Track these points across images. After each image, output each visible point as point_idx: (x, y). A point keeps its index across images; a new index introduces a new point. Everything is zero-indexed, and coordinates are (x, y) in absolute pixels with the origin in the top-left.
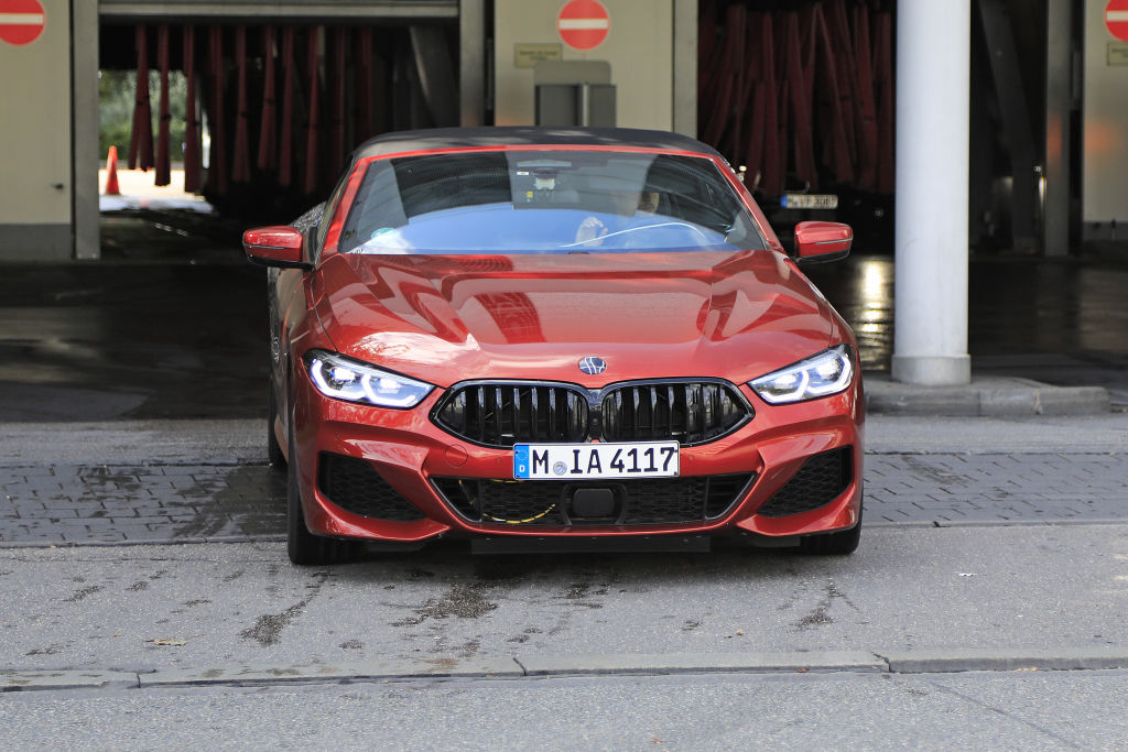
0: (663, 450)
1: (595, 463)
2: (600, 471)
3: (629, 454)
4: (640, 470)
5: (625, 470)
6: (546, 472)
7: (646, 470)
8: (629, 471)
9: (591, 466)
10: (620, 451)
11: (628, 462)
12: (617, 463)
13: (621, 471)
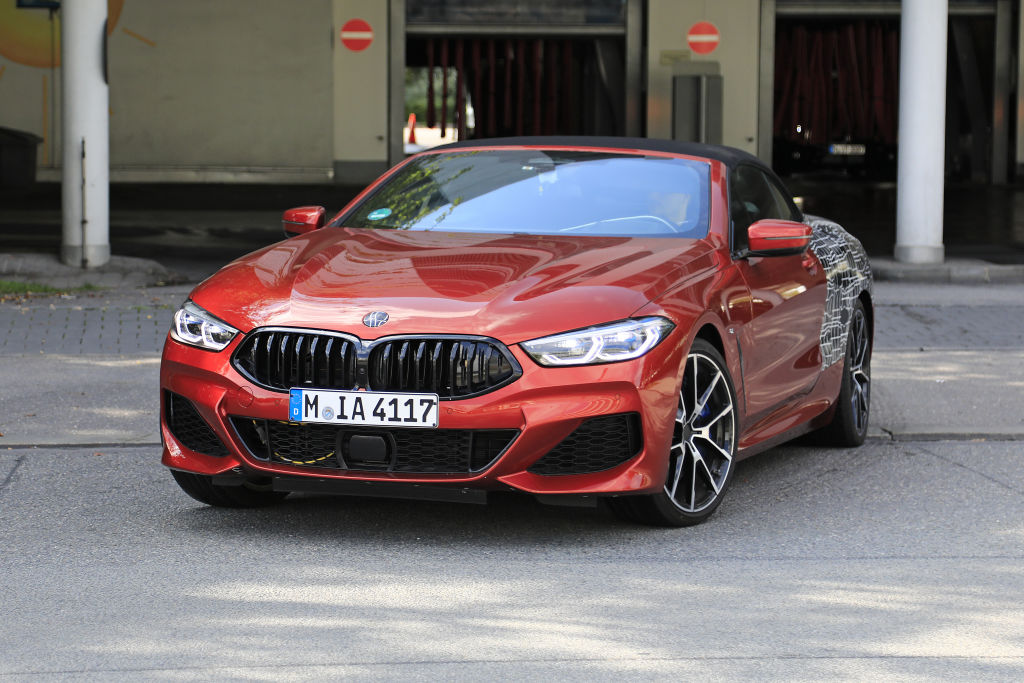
0: (422, 402)
1: (358, 410)
2: (363, 419)
3: (390, 404)
4: (400, 420)
5: (386, 419)
6: (316, 416)
7: (406, 420)
8: (390, 419)
9: (355, 413)
10: (382, 400)
11: (389, 412)
12: (379, 411)
13: (382, 420)
